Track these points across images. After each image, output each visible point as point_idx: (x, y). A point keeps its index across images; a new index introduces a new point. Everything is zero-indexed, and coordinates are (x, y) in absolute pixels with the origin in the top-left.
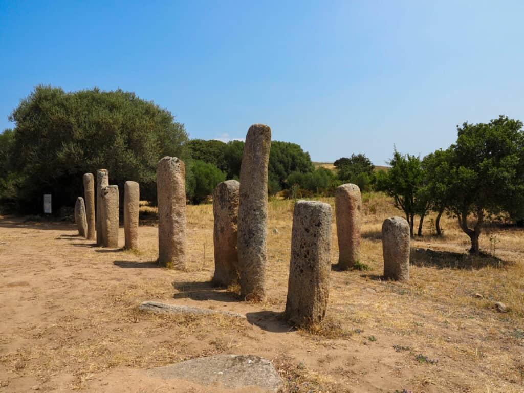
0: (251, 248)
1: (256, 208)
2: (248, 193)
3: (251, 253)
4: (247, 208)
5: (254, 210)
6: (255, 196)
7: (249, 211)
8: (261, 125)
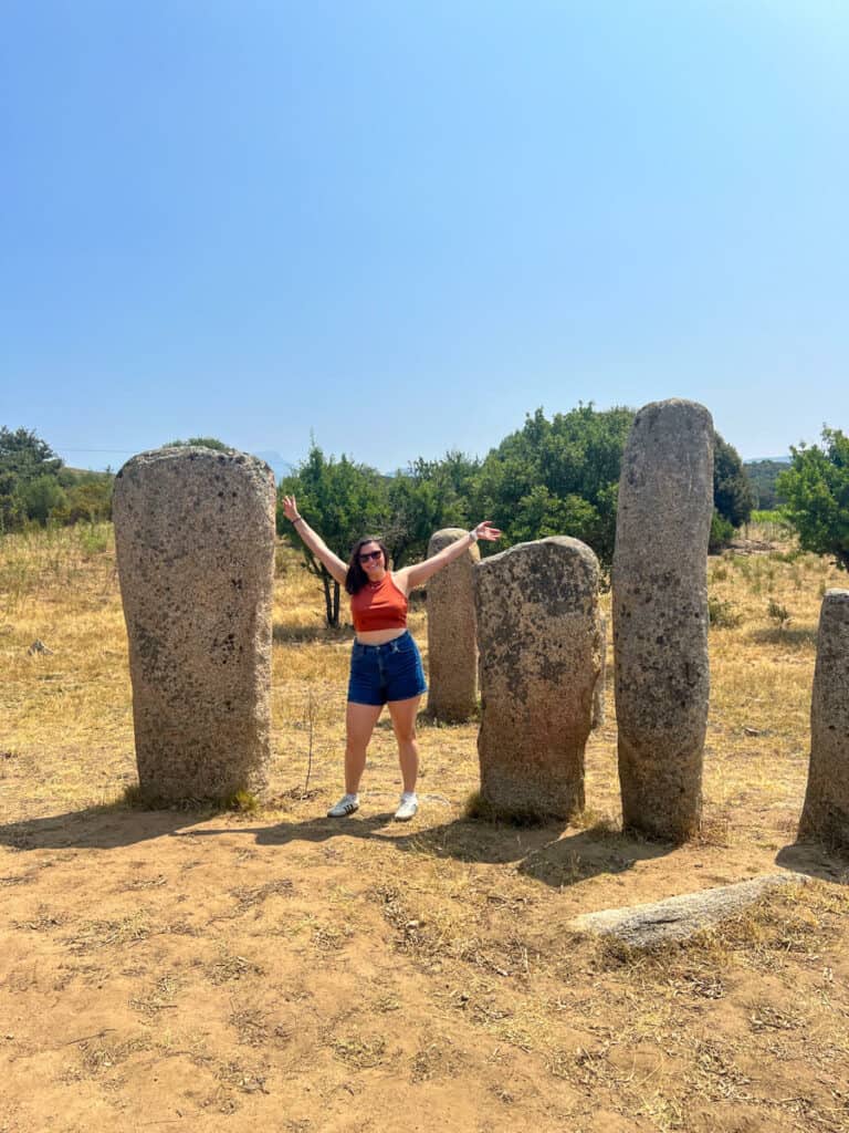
0: (693, 710)
1: (698, 610)
2: (678, 573)
3: (693, 722)
4: (675, 610)
5: (697, 615)
6: (694, 580)
7: (682, 618)
8: (700, 406)
